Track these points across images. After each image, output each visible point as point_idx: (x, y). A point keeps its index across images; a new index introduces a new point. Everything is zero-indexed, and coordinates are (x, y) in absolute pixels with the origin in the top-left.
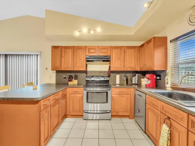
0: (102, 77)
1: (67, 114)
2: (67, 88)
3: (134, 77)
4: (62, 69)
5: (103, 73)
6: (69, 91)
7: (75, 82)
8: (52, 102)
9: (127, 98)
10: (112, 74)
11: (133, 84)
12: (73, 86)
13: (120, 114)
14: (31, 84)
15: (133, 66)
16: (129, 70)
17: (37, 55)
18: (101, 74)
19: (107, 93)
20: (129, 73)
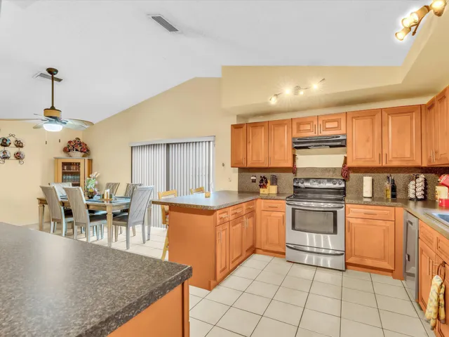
0: (330, 180)
1: (257, 247)
2: (256, 199)
3: (413, 182)
4: (249, 165)
5: (331, 173)
6: (260, 204)
7: (272, 189)
8: (231, 218)
9: (384, 228)
10: (352, 175)
11: (411, 199)
12: (268, 198)
13: (369, 263)
14: (200, 190)
15: (408, 155)
16: (396, 164)
17: (209, 142)
18: (327, 174)
19: (335, 213)
20: (399, 173)
